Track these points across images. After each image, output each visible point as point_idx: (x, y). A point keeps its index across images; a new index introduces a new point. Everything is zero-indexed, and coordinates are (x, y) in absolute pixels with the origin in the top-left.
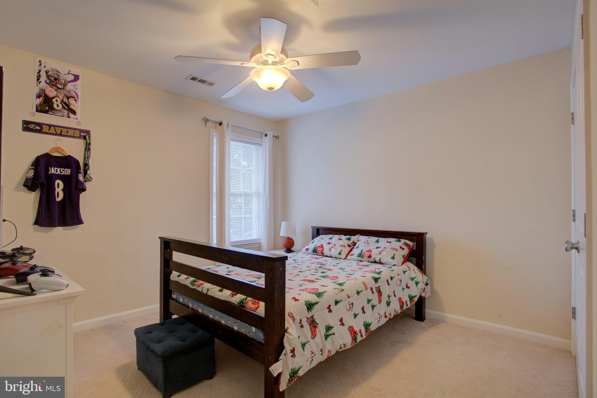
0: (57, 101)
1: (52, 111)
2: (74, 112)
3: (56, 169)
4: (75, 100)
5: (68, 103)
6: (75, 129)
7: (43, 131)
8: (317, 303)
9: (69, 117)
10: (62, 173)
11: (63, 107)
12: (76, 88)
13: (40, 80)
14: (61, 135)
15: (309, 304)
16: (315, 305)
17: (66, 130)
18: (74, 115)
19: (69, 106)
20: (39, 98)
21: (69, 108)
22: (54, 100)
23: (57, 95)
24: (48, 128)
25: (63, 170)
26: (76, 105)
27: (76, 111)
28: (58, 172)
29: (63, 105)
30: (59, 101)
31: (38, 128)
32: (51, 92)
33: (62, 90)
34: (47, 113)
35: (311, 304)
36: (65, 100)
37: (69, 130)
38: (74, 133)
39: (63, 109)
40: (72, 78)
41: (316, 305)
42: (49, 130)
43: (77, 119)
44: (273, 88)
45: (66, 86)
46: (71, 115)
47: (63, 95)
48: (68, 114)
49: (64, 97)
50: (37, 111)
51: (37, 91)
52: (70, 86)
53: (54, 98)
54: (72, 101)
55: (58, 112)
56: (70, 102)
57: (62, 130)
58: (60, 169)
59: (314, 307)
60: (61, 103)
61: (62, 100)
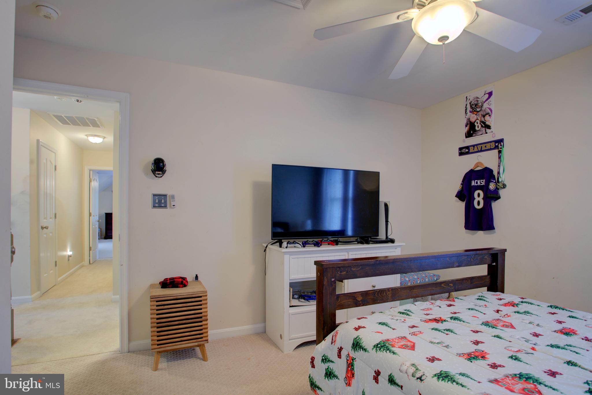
0: (477, 123)
1: (475, 133)
2: (489, 127)
3: (476, 182)
4: (489, 116)
5: (485, 120)
6: (491, 142)
7: (470, 152)
8: (365, 350)
9: (486, 133)
10: (482, 183)
11: (482, 126)
12: (490, 104)
13: (467, 112)
14: (481, 151)
15: (358, 342)
16: (361, 350)
17: (485, 145)
18: (489, 130)
19: (485, 123)
20: (467, 127)
21: (486, 125)
22: (476, 124)
23: (477, 118)
24: (473, 147)
25: (482, 181)
26: (490, 120)
27: (490, 125)
28: (478, 184)
29: (481, 125)
30: (479, 122)
31: (467, 150)
32: (473, 118)
33: (480, 112)
34: (472, 137)
35: (360, 344)
36: (483, 119)
37: (487, 144)
38: (491, 146)
39: (482, 128)
40: (487, 96)
41: (363, 350)
42: (473, 150)
43: (492, 132)
44: (447, 38)
45: (483, 107)
46: (488, 130)
47: (481, 116)
48: (486, 130)
49: (482, 117)
50: (466, 137)
51: (465, 121)
52: (485, 106)
53: (475, 122)
54: (487, 118)
55: (478, 132)
56: (485, 119)
57: (482, 147)
58: (480, 180)
59: (359, 350)
60: (480, 124)
61: (480, 120)
